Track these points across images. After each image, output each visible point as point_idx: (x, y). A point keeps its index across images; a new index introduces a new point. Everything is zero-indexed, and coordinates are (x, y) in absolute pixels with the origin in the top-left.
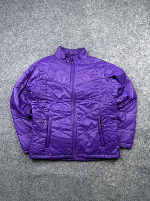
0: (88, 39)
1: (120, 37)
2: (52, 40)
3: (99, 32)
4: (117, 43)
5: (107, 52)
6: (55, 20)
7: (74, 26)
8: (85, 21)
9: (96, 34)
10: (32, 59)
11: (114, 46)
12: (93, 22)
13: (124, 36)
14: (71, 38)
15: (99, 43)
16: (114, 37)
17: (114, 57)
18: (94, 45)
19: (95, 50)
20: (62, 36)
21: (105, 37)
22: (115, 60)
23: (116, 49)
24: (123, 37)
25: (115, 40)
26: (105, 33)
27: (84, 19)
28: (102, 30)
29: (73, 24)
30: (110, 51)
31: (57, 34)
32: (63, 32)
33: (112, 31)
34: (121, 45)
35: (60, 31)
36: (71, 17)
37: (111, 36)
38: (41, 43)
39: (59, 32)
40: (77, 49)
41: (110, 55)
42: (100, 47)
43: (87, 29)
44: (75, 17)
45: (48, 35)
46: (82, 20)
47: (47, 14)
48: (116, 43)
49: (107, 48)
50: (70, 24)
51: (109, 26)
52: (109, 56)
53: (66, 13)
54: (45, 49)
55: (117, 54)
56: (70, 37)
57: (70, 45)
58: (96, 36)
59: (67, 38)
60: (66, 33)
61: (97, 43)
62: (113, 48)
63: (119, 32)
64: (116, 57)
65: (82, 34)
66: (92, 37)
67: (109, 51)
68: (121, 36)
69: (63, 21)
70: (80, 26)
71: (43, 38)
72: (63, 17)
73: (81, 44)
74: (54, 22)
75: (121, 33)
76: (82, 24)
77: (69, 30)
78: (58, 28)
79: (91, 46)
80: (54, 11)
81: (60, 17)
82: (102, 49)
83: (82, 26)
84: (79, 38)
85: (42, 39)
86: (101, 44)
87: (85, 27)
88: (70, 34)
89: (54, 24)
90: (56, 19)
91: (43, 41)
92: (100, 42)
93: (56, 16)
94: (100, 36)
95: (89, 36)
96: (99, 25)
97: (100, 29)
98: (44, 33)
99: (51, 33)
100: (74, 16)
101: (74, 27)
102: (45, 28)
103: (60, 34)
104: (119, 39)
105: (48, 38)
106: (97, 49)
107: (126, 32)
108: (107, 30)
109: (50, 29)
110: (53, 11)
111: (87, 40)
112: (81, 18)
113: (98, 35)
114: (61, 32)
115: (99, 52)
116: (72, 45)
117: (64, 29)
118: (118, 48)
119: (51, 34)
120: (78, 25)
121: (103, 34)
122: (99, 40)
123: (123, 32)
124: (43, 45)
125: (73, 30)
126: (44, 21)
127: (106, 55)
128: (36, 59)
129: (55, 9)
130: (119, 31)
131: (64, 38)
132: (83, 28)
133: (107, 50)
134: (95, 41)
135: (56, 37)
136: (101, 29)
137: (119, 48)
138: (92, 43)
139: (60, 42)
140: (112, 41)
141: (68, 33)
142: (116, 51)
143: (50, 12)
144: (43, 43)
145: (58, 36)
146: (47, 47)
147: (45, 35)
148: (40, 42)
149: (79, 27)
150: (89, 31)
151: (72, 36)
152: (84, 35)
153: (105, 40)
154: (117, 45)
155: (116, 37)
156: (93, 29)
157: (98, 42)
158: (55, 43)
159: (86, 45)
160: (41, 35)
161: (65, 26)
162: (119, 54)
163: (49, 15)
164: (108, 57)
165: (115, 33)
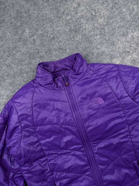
0: (78, 35)
1: (129, 17)
2: (23, 53)
3: (93, 19)
4: (127, 28)
5: (115, 48)
6: (19, 19)
7: (51, 21)
8: (66, 6)
9: (89, 24)
10: (2, 93)
11: (124, 35)
12: (79, 4)
13: (134, 13)
14: (53, 40)
15: (99, 36)
16: (119, 20)
17: (128, 52)
18: (91, 42)
19: (95, 50)
20: (38, 42)
21: (105, 23)
22: (131, 57)
23: (128, 39)
24: (134, 16)
25: (122, 24)
26: (103, 18)
27: (64, 4)
28: (98, 14)
29: (49, 18)
30: (120, 45)
31: (29, 41)
32: (38, 36)
33: (114, 10)
34: (133, 30)
35: (32, 35)
36: (42, 7)
37: (114, 20)
38: (9, 64)
39: (30, 37)
40: (68, 58)
41: (120, 51)
42: (101, 43)
43: (73, 19)
44: (49, 5)
45: (15, 47)
46: (61, 6)
47: (4, 14)
48: (124, 29)
49: (114, 42)
50: (45, 18)
51: (106, 5)
52: (120, 54)
53: (32, 3)
54: (18, 71)
55: (131, 47)
56: (51, 40)
57: (54, 53)
58: (90, 26)
59: (46, 43)
60: (42, 35)
61: (96, 38)
62: (123, 39)
63: (124, 10)
64: (131, 52)
65: (67, 30)
66: (85, 29)
67: (117, 46)
68: (130, 14)
69: (32, 18)
70: (61, 17)
71: (10, 54)
72: (29, 10)
73: (71, 46)
74: (18, 24)
75: (129, 9)
76: (63, 13)
77: (46, 30)
78: (27, 31)
79: (87, 45)
80: (13, 5)
81: (26, 12)
82: (106, 44)
83: (63, 17)
84: (65, 37)
85: (8, 57)
86: (101, 38)
87: (68, 18)
88: (49, 35)
89: (20, 26)
90: (21, 16)
91: (10, 59)
92: (100, 34)
93: (18, 12)
94: (96, 25)
95: (79, 30)
96: (90, 6)
97: (94, 13)
98: (8, 46)
99: (19, 43)
100: (46, 4)
101: (52, 23)
102: (8, 37)
103: (34, 40)
104: (128, 22)
105: (17, 52)
106: (98, 47)
107: (136, 6)
108: (105, 12)
109: (16, 37)
110: (11, 6)
111: (79, 38)
112: (59, 4)
113: (94, 24)
114: (35, 37)
115: (103, 52)
116: (57, 52)
117: (37, 30)
118: (130, 36)
119: (21, 44)
120: (58, 17)
121: (101, 21)
122: (98, 32)
123: (131, 8)
124: (13, 66)
125: (51, 27)
126: (2, 27)
127: (116, 53)
128: (8, 92)
129: (15, 2)
130: (125, 8)
131: (42, 45)
132: (66, 20)
133: (114, 45)
134: (92, 36)
135: (29, 46)
136: (96, 13)
137: (133, 36)
138: (88, 39)
139: (38, 53)
140: (118, 28)
141: (46, 34)
142: (128, 42)
143: (8, 8)
144: (12, 62)
145: (31, 44)
146: (20, 67)
147: (11, 49)
148: (7, 63)
149: (59, 19)
150: (76, 21)
151: (54, 38)
152: (71, 30)
153: (106, 28)
154: (127, 32)
155: (123, 19)
156: (82, 17)
157: (97, 35)
158: (30, 58)
159: (79, 45)
160: (4, 52)
161: (37, 25)
162: (135, 45)
163: (8, 14)
164: (118, 55)
165: (120, 13)
